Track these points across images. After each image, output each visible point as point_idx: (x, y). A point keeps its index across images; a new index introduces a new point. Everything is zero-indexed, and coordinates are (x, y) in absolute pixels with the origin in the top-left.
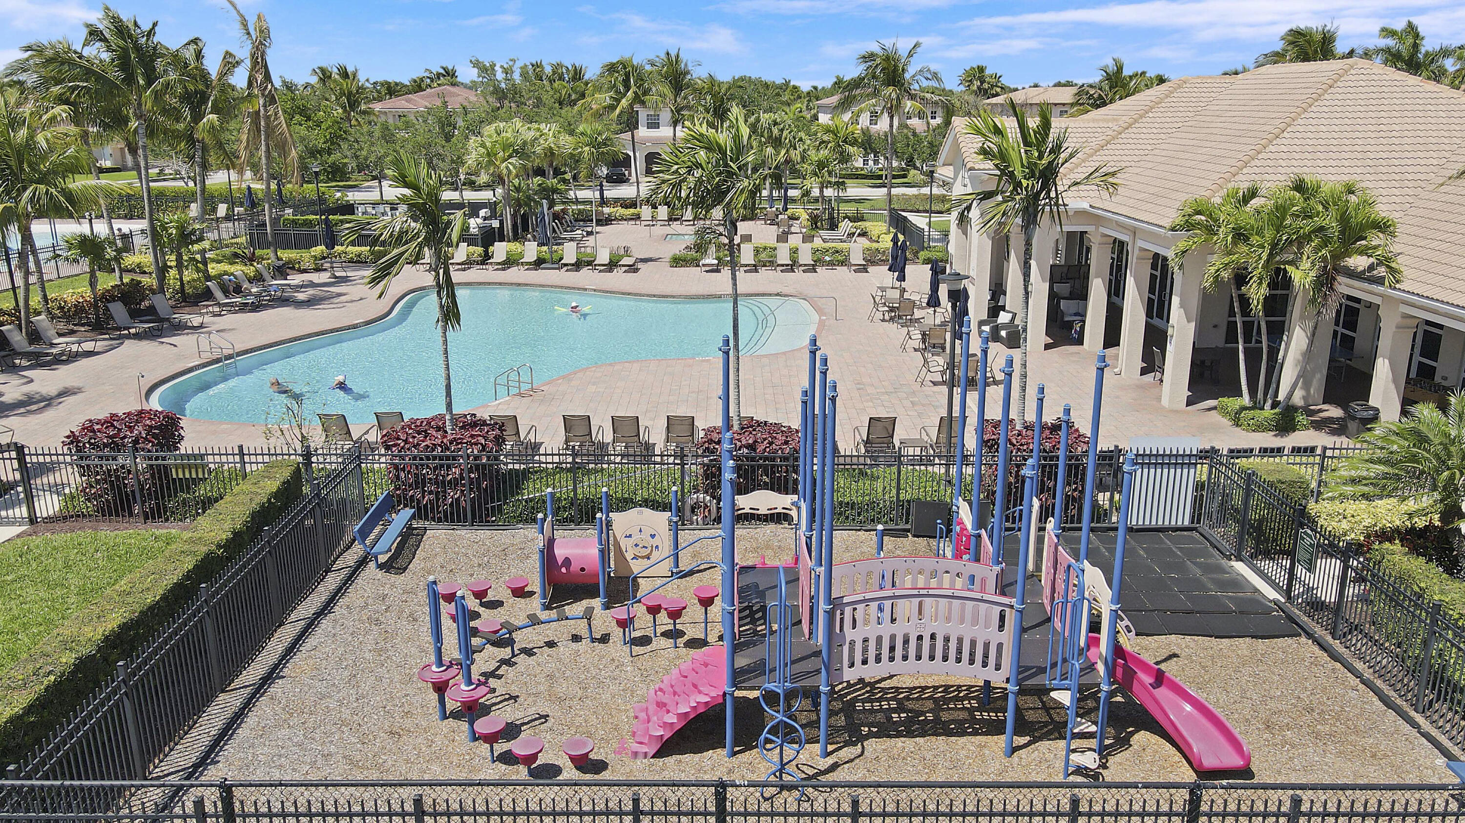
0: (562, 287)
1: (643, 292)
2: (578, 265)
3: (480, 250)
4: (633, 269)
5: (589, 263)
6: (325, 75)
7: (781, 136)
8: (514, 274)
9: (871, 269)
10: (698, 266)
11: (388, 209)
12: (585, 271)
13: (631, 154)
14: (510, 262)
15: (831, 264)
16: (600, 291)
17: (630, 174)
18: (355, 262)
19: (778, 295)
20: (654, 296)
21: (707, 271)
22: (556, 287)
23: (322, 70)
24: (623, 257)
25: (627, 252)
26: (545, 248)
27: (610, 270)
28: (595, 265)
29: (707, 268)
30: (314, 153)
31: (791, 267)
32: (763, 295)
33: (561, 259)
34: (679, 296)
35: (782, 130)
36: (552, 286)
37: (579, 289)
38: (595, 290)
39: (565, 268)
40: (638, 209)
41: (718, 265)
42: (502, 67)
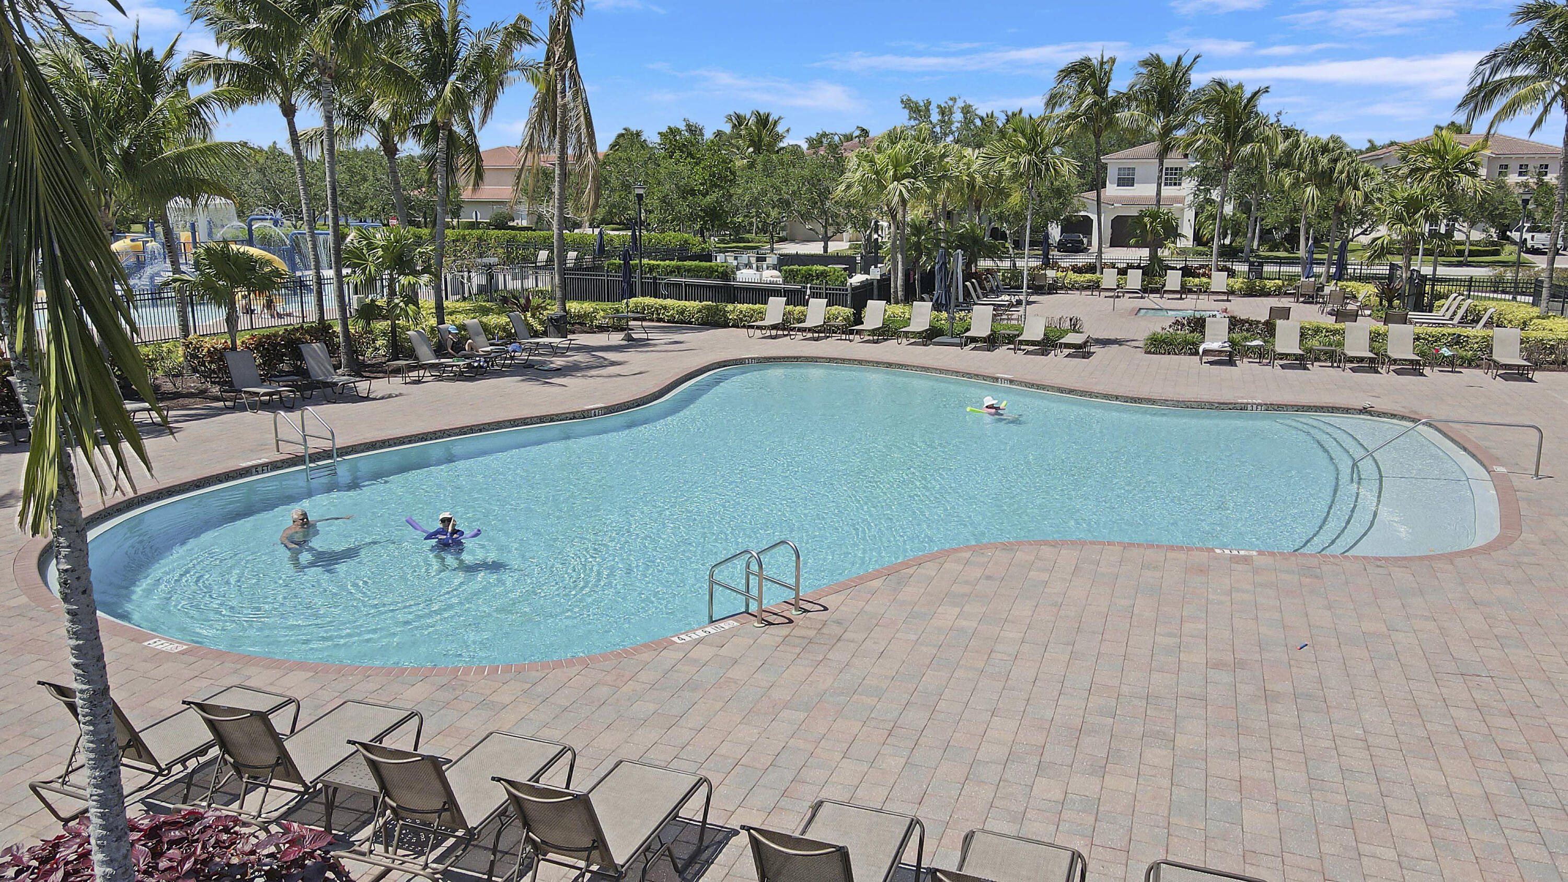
0: (957, 373)
1: (1096, 389)
2: (992, 342)
3: (848, 311)
4: (1081, 351)
5: (1011, 340)
6: (739, 121)
7: (1332, 170)
8: (891, 350)
9: (1537, 375)
10: (1197, 353)
11: (753, 260)
12: (1003, 351)
13: (1094, 217)
14: (886, 332)
15: (1452, 364)
16: (1021, 383)
17: (1090, 243)
18: (677, 322)
19: (1364, 411)
20: (1117, 398)
21: (1211, 363)
22: (947, 371)
23: (738, 117)
24: (1066, 332)
25: (1075, 326)
26: (944, 315)
27: (1044, 353)
28: (1021, 342)
29: (1211, 359)
30: (687, 192)
31: (1371, 364)
32: (1333, 409)
33: (968, 330)
34: (1164, 402)
35: (1335, 161)
36: (941, 371)
37: (985, 378)
38: (1011, 381)
39: (973, 345)
40: (1098, 274)
41: (1231, 355)
42: (939, 107)
